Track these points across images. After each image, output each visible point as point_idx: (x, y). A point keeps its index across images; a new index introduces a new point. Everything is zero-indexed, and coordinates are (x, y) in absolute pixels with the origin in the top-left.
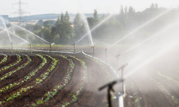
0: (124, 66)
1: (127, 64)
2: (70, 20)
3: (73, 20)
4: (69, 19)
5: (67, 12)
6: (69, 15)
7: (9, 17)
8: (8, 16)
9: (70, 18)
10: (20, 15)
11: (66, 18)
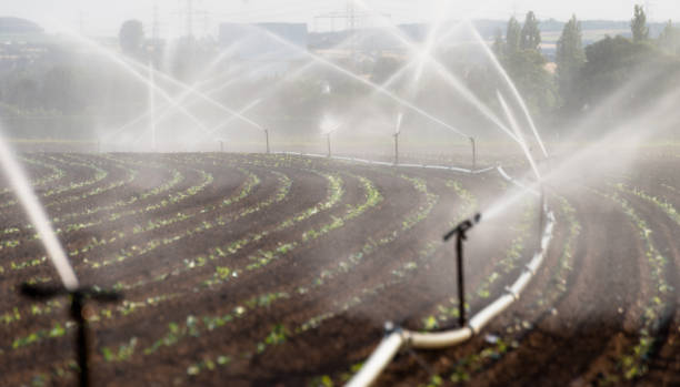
0: (468, 224)
1: (478, 217)
2: (543, 46)
3: (554, 46)
4: (538, 40)
5: (530, 15)
6: (539, 27)
7: (311, 29)
8: (305, 25)
9: (544, 36)
10: (353, 24)
11: (528, 37)
